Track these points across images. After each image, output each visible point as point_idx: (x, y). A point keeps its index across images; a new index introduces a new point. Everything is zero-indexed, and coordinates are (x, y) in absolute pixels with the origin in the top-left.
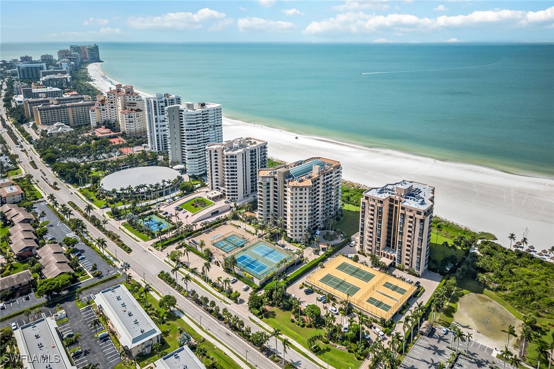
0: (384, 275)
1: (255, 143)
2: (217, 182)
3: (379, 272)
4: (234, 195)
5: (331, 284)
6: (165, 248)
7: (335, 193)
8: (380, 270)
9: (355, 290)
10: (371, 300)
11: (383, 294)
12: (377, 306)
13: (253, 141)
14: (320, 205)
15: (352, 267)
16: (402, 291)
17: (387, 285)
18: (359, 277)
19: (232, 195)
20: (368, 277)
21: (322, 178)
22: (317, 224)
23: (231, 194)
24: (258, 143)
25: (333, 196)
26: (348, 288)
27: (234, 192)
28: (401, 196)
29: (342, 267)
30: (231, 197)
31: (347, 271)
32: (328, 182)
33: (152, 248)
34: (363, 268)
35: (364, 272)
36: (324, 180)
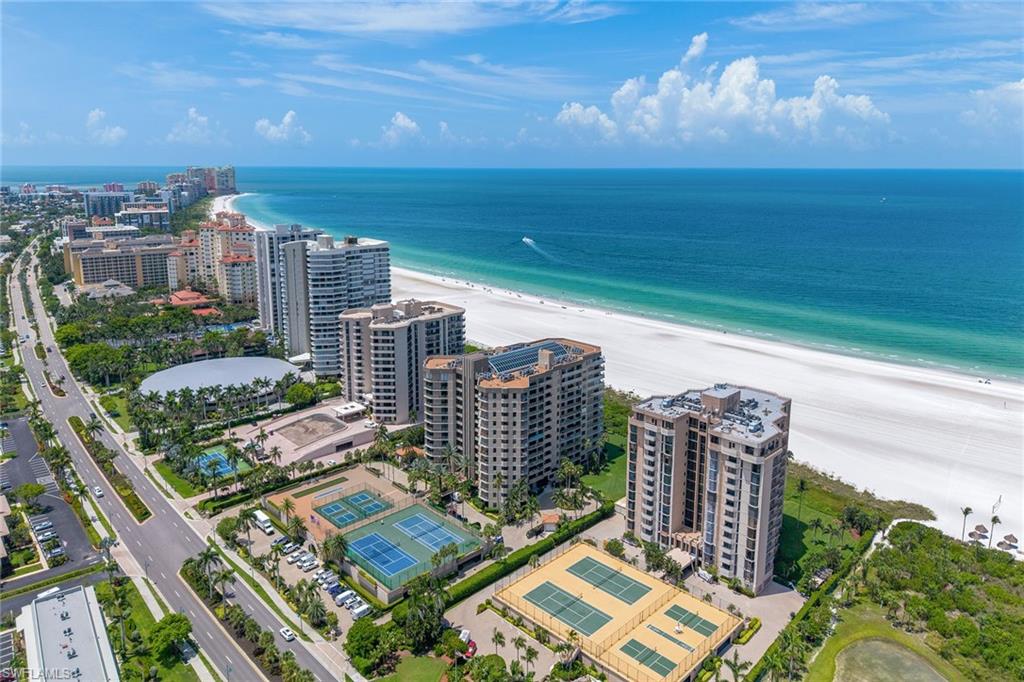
0: (670, 587)
1: (440, 310)
2: (360, 385)
3: (660, 583)
4: (390, 412)
5: (546, 606)
6: (218, 513)
7: (588, 411)
8: (663, 578)
9: (598, 620)
10: (633, 648)
11: (661, 633)
12: (641, 662)
13: (437, 307)
14: (554, 433)
15: (602, 569)
16: (707, 628)
17: (676, 613)
18: (614, 591)
19: (385, 412)
20: (632, 592)
21: (556, 376)
22: (545, 474)
23: (382, 408)
24: (447, 312)
25: (584, 418)
26: (584, 614)
27: (389, 405)
28: (714, 413)
29: (583, 569)
30: (383, 415)
31: (589, 578)
32: (571, 386)
33: (193, 512)
34: (628, 571)
35: (626, 581)
36: (563, 381)
